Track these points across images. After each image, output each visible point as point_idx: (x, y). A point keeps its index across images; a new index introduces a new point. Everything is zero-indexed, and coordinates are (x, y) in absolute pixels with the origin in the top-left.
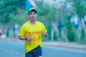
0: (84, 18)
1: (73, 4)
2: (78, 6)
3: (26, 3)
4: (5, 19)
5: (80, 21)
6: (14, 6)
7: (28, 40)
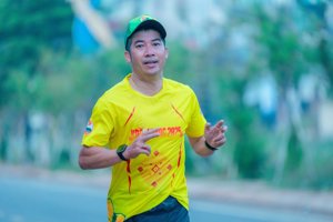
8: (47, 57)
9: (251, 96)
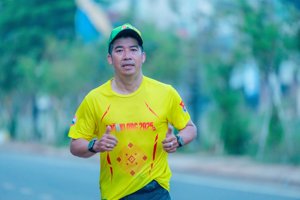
8: (53, 45)
9: (236, 81)
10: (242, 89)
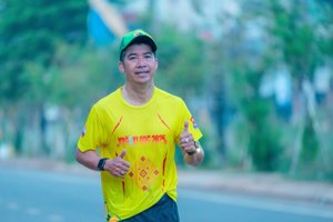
0: (312, 79)
1: (272, 23)
2: (289, 32)
3: (90, 19)
4: (6, 85)
5: (297, 89)
6: (42, 34)
7: (112, 173)
10: (273, 97)
